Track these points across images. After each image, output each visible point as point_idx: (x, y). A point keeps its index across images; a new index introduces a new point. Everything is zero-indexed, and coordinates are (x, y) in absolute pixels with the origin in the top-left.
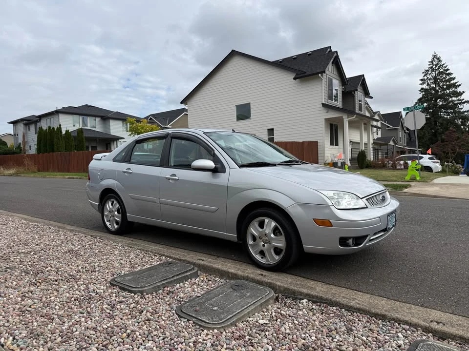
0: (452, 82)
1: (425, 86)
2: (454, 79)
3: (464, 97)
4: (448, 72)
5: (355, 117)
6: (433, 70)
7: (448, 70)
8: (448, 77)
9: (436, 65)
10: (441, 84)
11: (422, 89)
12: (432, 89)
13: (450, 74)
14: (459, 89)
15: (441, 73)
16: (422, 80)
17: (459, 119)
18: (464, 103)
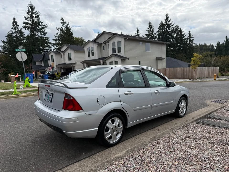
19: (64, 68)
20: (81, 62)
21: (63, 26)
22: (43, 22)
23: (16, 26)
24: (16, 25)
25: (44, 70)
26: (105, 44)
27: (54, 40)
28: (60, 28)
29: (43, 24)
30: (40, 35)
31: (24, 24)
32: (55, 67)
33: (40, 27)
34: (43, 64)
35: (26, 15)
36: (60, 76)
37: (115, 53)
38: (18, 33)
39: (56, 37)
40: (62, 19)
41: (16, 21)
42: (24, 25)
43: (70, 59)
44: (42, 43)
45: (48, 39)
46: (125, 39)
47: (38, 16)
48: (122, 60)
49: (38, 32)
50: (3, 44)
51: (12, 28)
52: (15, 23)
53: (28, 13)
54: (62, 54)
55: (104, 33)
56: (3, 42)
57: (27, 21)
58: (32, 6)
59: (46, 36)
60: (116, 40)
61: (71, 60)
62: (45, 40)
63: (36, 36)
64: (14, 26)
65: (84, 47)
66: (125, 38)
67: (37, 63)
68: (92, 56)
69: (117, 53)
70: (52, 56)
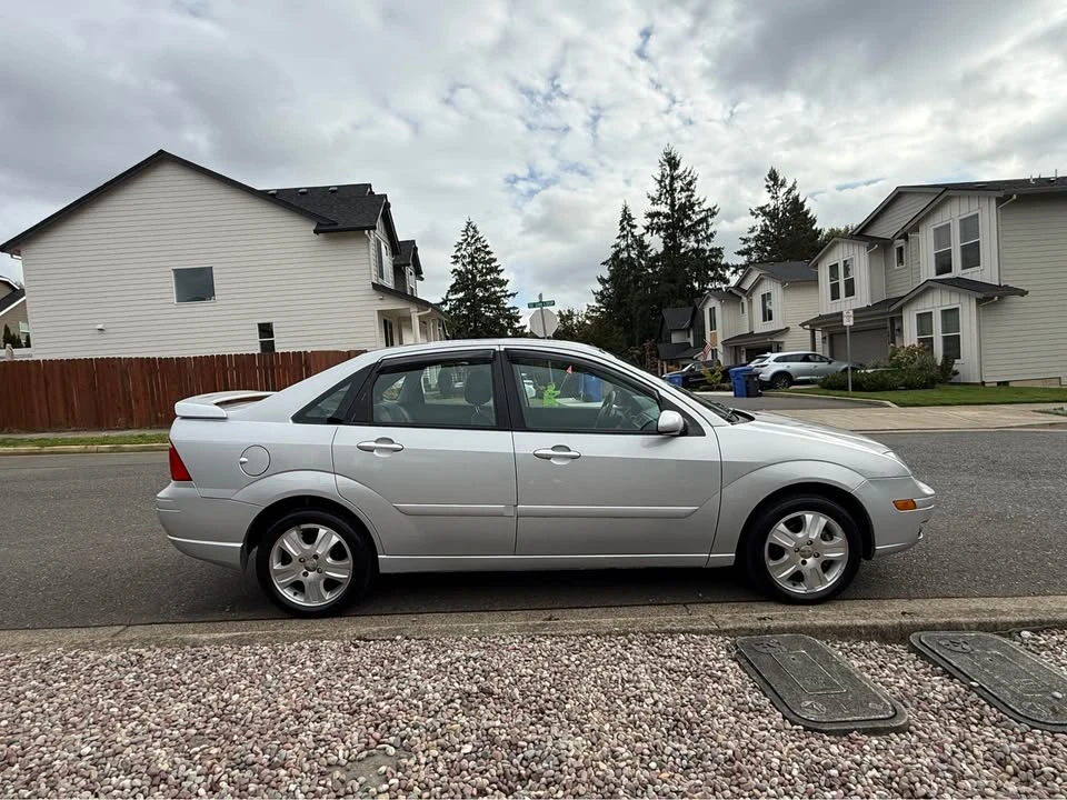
0: (493, 265)
1: (459, 266)
2: (495, 260)
3: (509, 288)
4: (487, 249)
5: (430, 310)
6: (468, 244)
7: (487, 246)
8: (487, 258)
9: (472, 237)
10: (480, 266)
11: (455, 270)
12: (468, 271)
13: (489, 253)
14: (502, 276)
15: (478, 250)
16: (455, 257)
17: (505, 318)
18: (509, 296)
19: (747, 350)
20: (802, 325)
21: (773, 197)
22: (704, 201)
23: (628, 228)
24: (629, 225)
25: (692, 358)
26: (905, 237)
27: (739, 253)
28: (761, 209)
29: (705, 206)
30: (693, 244)
31: (649, 220)
32: (720, 348)
33: (695, 218)
34: (691, 341)
35: (654, 189)
36: (720, 378)
37: (950, 271)
38: (634, 249)
39: (746, 241)
40: (770, 176)
41: (629, 215)
42: (647, 222)
43: (768, 316)
44: (698, 269)
45: (718, 252)
46: (999, 201)
47: (690, 183)
48: (979, 301)
49: (687, 237)
50: (599, 288)
51: (619, 237)
52: (627, 217)
53: (660, 182)
54: (744, 299)
55: (899, 193)
56: (602, 281)
57: (656, 208)
58: (674, 158)
59: (711, 245)
60: (953, 214)
61: (770, 318)
62: (709, 257)
63: (682, 251)
64: (623, 229)
65: (816, 266)
66: (1001, 194)
67: (676, 338)
68: (847, 296)
69: (957, 271)
70: (712, 311)
